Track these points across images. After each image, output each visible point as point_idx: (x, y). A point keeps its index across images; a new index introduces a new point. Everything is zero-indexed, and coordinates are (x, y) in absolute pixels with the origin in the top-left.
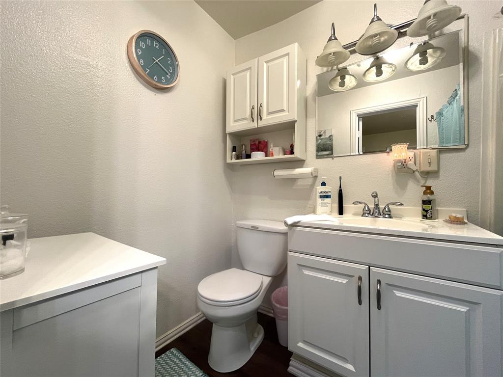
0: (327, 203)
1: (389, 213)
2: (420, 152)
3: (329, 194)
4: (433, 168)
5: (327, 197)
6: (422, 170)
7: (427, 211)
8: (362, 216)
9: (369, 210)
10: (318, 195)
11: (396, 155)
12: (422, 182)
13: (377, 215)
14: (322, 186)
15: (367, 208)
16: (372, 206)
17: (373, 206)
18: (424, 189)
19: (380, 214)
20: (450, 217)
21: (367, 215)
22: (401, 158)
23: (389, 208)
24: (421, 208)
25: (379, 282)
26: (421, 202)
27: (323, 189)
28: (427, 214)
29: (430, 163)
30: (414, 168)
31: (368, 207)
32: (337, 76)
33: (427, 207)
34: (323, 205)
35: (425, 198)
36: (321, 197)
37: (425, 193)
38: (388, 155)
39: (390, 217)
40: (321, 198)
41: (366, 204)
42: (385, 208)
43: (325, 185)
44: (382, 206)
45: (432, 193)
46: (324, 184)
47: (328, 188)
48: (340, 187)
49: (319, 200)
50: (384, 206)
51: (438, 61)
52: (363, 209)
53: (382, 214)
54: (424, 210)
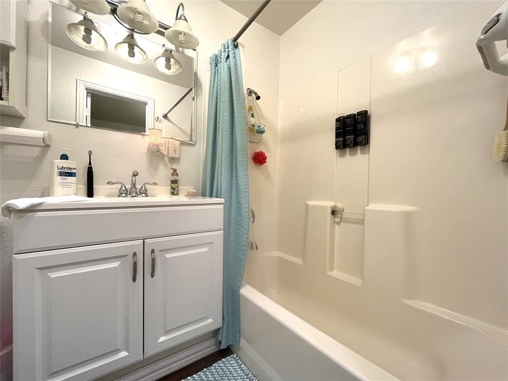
0: (71, 183)
1: (145, 192)
2: (168, 141)
3: (74, 171)
4: (177, 155)
5: (71, 175)
6: (170, 156)
7: (174, 189)
8: (119, 196)
9: (126, 190)
10: (56, 171)
11: (153, 138)
12: (170, 166)
13: (134, 194)
14: (61, 159)
15: (124, 189)
16: (128, 187)
17: (130, 187)
18: (172, 171)
19: (137, 193)
20: (188, 193)
21: (124, 195)
22: (157, 142)
23: (145, 188)
24: (170, 188)
25: (153, 251)
26: (170, 182)
27: (64, 163)
28: (174, 192)
29: (175, 151)
30: (165, 153)
31: (125, 187)
32: (80, 23)
33: (174, 186)
34: (63, 185)
35: (173, 178)
36: (61, 174)
37: (173, 174)
38: (143, 138)
39: (147, 196)
40: (61, 176)
41: (122, 184)
42: (142, 188)
43: (68, 159)
44: (138, 187)
45: (177, 175)
46: (64, 157)
47: (72, 163)
48: (90, 164)
49: (58, 179)
50: (140, 187)
51: (176, 73)
52: (120, 190)
53: (139, 193)
54: (172, 188)
